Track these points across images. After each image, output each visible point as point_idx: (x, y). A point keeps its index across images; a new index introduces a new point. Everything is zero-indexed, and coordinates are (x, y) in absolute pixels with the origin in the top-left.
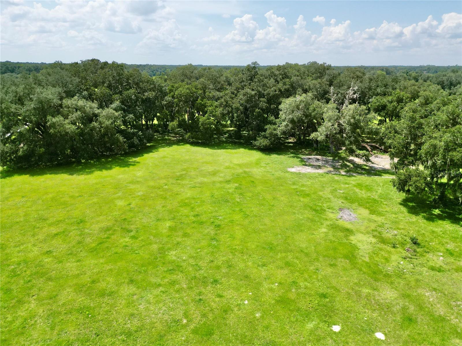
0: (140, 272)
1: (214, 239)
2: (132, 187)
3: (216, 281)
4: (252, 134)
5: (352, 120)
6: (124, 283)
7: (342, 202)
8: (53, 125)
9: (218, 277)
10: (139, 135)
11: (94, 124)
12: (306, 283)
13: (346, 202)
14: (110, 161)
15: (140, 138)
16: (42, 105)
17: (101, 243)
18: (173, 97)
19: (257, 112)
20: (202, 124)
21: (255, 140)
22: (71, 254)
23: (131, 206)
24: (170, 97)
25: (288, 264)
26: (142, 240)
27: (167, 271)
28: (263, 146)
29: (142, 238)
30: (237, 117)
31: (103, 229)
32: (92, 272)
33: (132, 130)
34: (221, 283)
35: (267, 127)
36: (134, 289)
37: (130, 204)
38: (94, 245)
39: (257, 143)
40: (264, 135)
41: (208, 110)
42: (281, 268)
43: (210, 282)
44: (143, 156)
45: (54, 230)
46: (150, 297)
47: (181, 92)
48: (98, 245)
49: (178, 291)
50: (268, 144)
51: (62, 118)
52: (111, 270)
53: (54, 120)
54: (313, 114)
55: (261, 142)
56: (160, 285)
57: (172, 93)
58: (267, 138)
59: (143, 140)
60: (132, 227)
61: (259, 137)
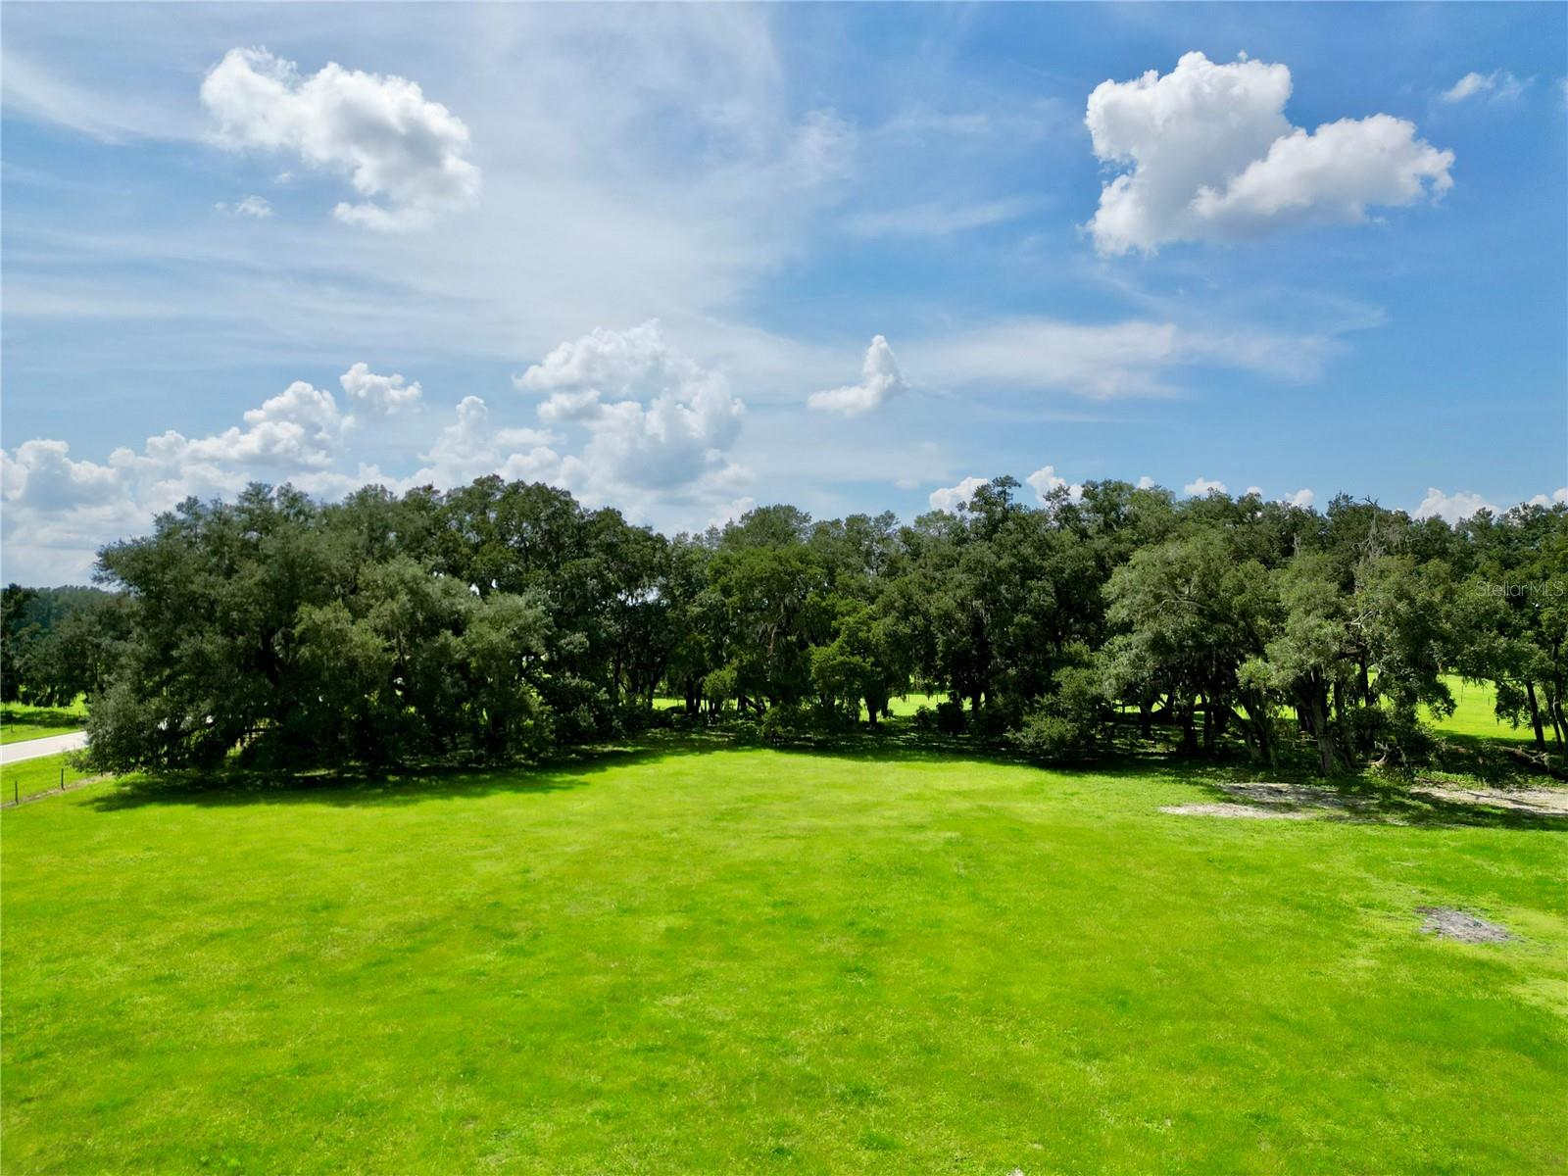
0: (517, 1049)
1: (857, 969)
2: (544, 832)
3: (861, 1094)
4: (1005, 706)
5: (1402, 607)
6: (434, 1078)
7: (1423, 892)
8: (312, 634)
9: (873, 1081)
10: (597, 701)
11: (446, 639)
12: (1329, 1125)
13: (1441, 890)
14: (486, 781)
15: (601, 709)
16: (293, 578)
17: (379, 963)
18: (726, 591)
19: (1021, 626)
20: (821, 671)
21: (1019, 726)
22: (248, 988)
23: (532, 875)
24: (714, 592)
25: (1216, 1058)
26: (550, 961)
27: (636, 1052)
28: (1052, 739)
29: (552, 953)
30: (948, 644)
31: (401, 926)
32: (309, 1040)
33: (577, 680)
34: (885, 1103)
35: (1062, 675)
36: (473, 1100)
37: (528, 871)
38: (350, 967)
39: (1027, 737)
40: (1052, 704)
41: (843, 628)
42: (1183, 1066)
43: (834, 1095)
44: (604, 770)
45: (213, 924)
46: (542, 1129)
47: (753, 569)
48: (366, 966)
49: (676, 1117)
50: (1069, 736)
51: (346, 614)
52: (395, 1038)
53: (318, 615)
54: (1237, 601)
55: (1041, 727)
56: (595, 1093)
57: (723, 580)
58: (1063, 714)
59: (612, 720)
60: (519, 926)
61: (1033, 711)
